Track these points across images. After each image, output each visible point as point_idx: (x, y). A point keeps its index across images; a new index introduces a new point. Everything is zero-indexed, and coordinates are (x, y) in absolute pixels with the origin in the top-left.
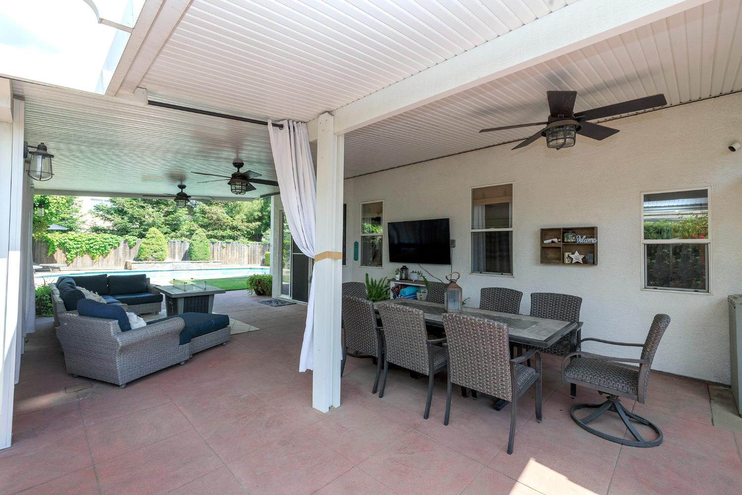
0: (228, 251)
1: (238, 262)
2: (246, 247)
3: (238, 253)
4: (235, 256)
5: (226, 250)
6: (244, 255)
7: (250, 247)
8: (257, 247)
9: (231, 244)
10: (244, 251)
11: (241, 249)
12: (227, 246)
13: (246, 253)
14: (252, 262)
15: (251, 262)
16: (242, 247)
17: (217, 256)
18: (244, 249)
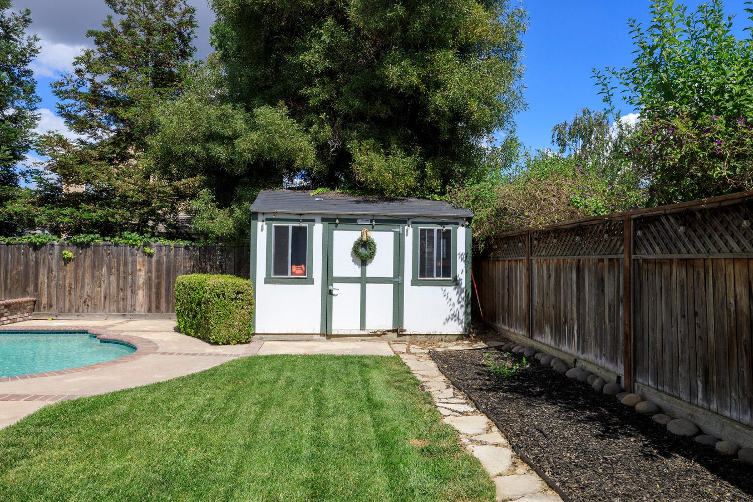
0: (80, 272)
1: (113, 307)
2: (140, 258)
3: (113, 278)
4: (103, 286)
5: (77, 267)
6: (134, 282)
7: (154, 259)
8: (180, 258)
9: (89, 252)
10: (133, 273)
11: (126, 264)
12: (76, 254)
13: (141, 277)
14: (163, 306)
15: (158, 308)
16: (130, 259)
17: (49, 287)
18: (134, 263)
